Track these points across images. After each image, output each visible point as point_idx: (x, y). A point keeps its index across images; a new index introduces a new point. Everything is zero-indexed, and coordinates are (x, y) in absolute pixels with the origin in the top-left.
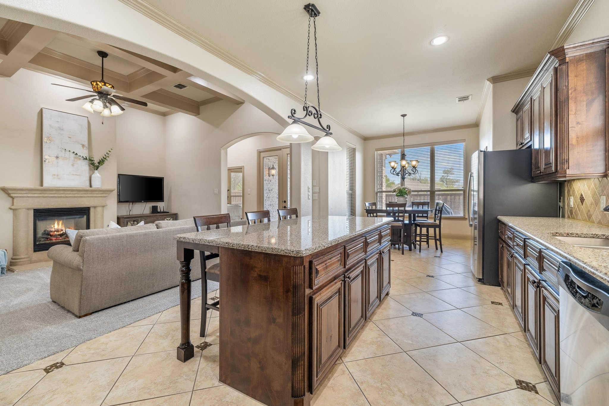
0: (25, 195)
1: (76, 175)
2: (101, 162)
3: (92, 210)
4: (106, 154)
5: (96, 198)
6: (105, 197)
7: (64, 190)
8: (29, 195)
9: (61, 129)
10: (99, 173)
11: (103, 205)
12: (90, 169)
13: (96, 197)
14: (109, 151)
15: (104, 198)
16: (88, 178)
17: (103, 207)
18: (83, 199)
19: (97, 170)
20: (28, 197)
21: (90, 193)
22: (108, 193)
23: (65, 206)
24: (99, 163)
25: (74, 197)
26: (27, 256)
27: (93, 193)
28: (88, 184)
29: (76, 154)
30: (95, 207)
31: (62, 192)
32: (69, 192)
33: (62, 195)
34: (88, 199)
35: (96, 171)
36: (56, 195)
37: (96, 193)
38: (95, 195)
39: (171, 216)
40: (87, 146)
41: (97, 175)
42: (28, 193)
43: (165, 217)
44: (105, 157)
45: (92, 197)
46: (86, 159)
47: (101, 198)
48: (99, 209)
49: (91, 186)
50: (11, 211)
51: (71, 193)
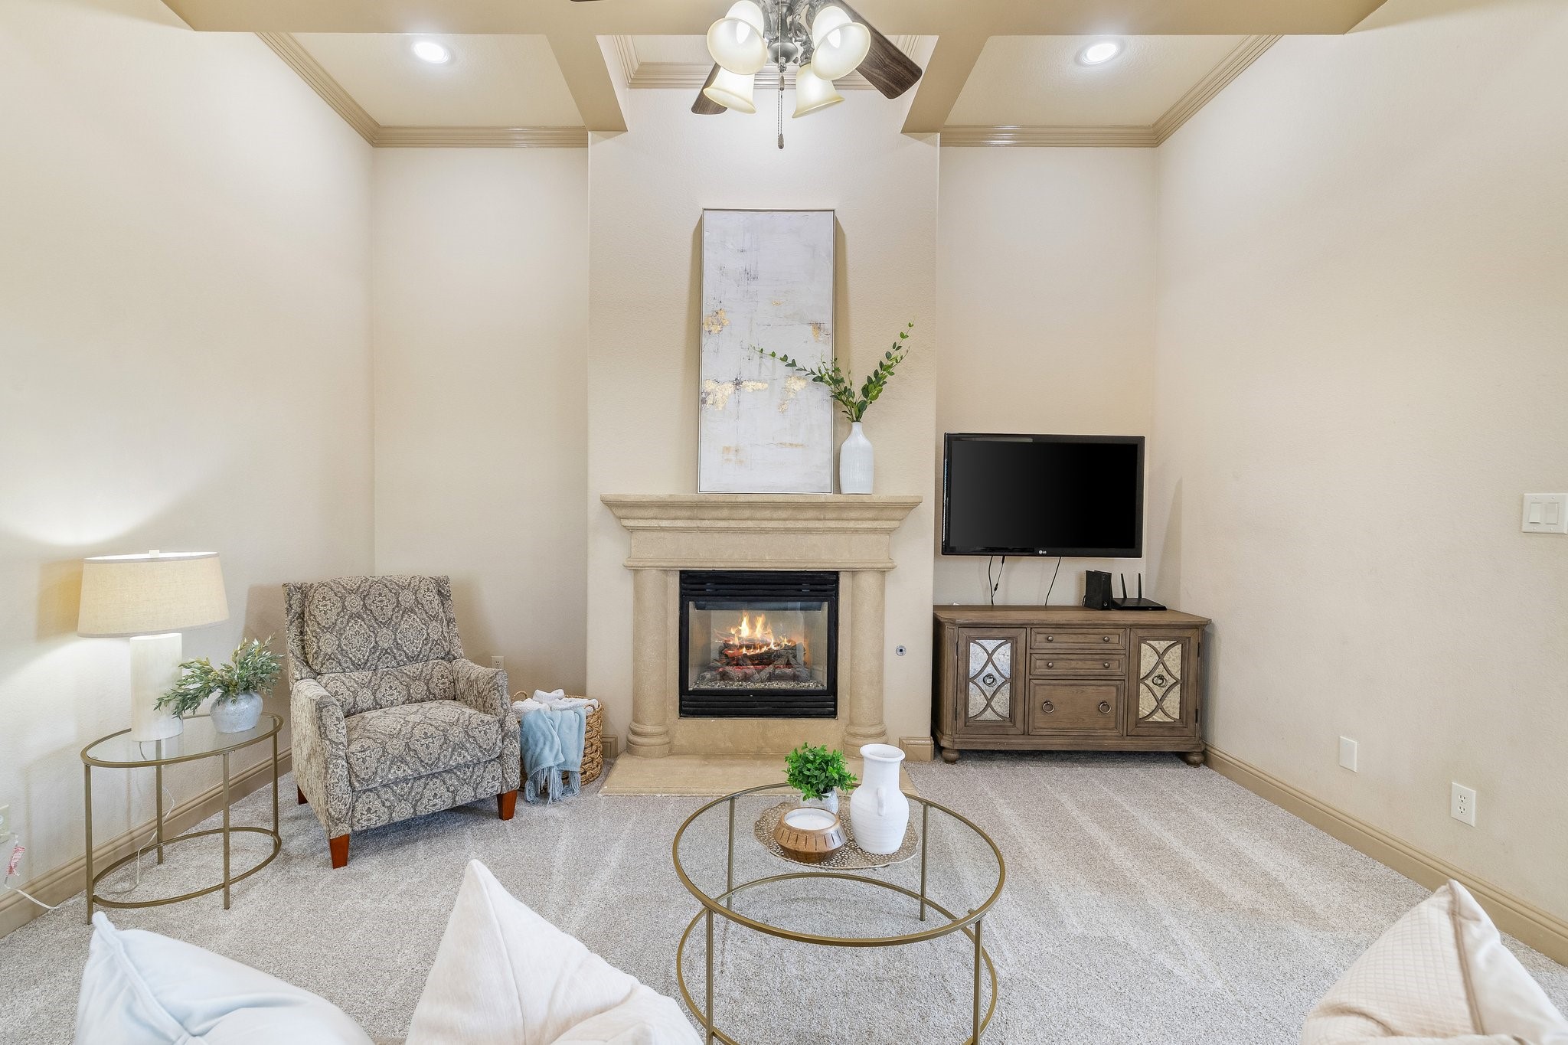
0: (654, 523)
1: (791, 445)
2: (873, 386)
3: (844, 582)
4: (892, 351)
5: (856, 537)
6: (889, 531)
7: (751, 505)
8: (664, 523)
9: (750, 276)
10: (866, 433)
11: (879, 566)
12: (836, 421)
13: (856, 531)
14: (903, 336)
15: (885, 538)
16: (827, 457)
17: (883, 572)
18: (814, 539)
19: (858, 419)
20: (663, 529)
21: (834, 515)
22: (898, 514)
23: (757, 565)
24: (866, 391)
25: (787, 530)
26: (659, 729)
27: (845, 515)
28: (827, 480)
29: (793, 364)
30: (854, 573)
31: (747, 513)
32: (767, 513)
33: (750, 524)
34: (830, 538)
35: (856, 426)
36: (733, 524)
37: (853, 514)
38: (852, 525)
39: (1177, 633)
40: (828, 326)
41: (858, 439)
42: (659, 516)
43: (1141, 633)
44: (886, 362)
45: (844, 531)
46: (821, 379)
47: (873, 537)
48: (868, 581)
49: (838, 488)
50: (630, 576)
51: (775, 516)
